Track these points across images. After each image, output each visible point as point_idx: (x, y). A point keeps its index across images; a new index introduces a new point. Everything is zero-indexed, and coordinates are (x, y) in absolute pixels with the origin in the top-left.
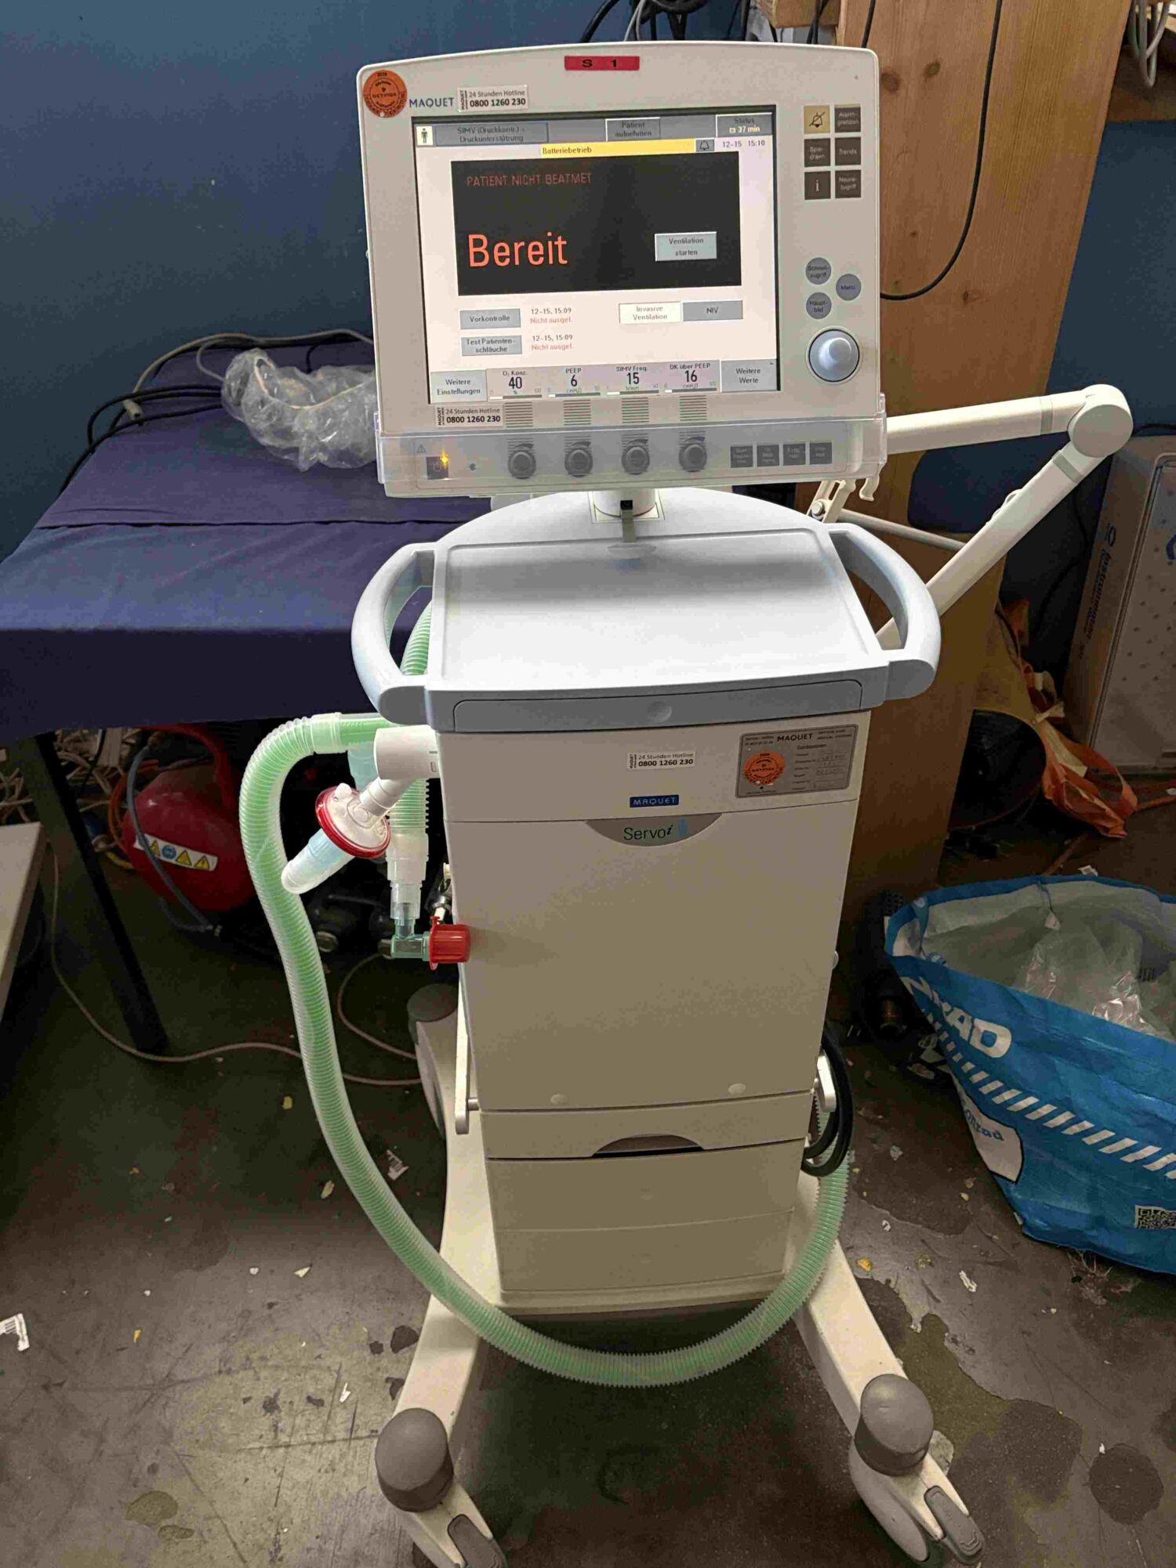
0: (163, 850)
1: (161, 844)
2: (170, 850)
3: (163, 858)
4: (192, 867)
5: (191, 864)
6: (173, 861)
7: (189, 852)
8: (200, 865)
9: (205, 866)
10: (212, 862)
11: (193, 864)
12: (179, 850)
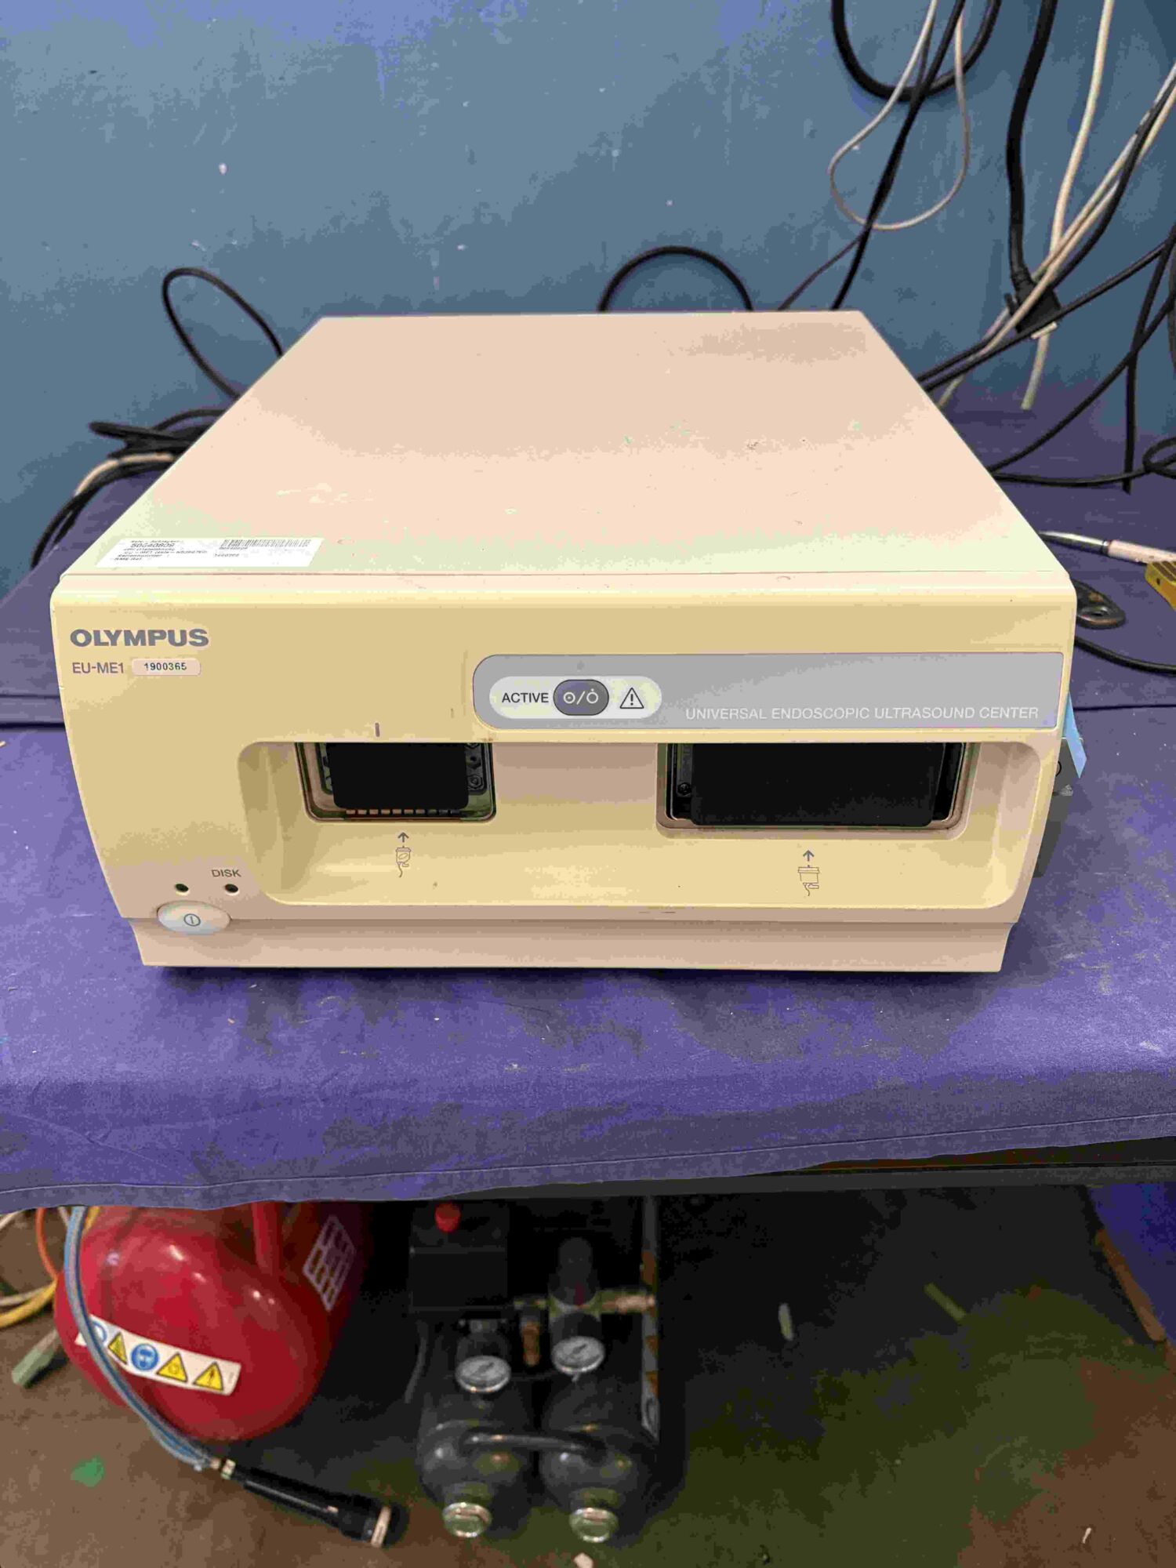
0: (134, 1353)
1: (132, 1341)
2: (145, 1353)
3: (130, 1368)
4: (189, 1386)
5: (186, 1381)
6: (150, 1374)
7: (184, 1354)
8: (204, 1381)
9: (215, 1383)
10: (227, 1376)
11: (191, 1379)
12: (165, 1351)
